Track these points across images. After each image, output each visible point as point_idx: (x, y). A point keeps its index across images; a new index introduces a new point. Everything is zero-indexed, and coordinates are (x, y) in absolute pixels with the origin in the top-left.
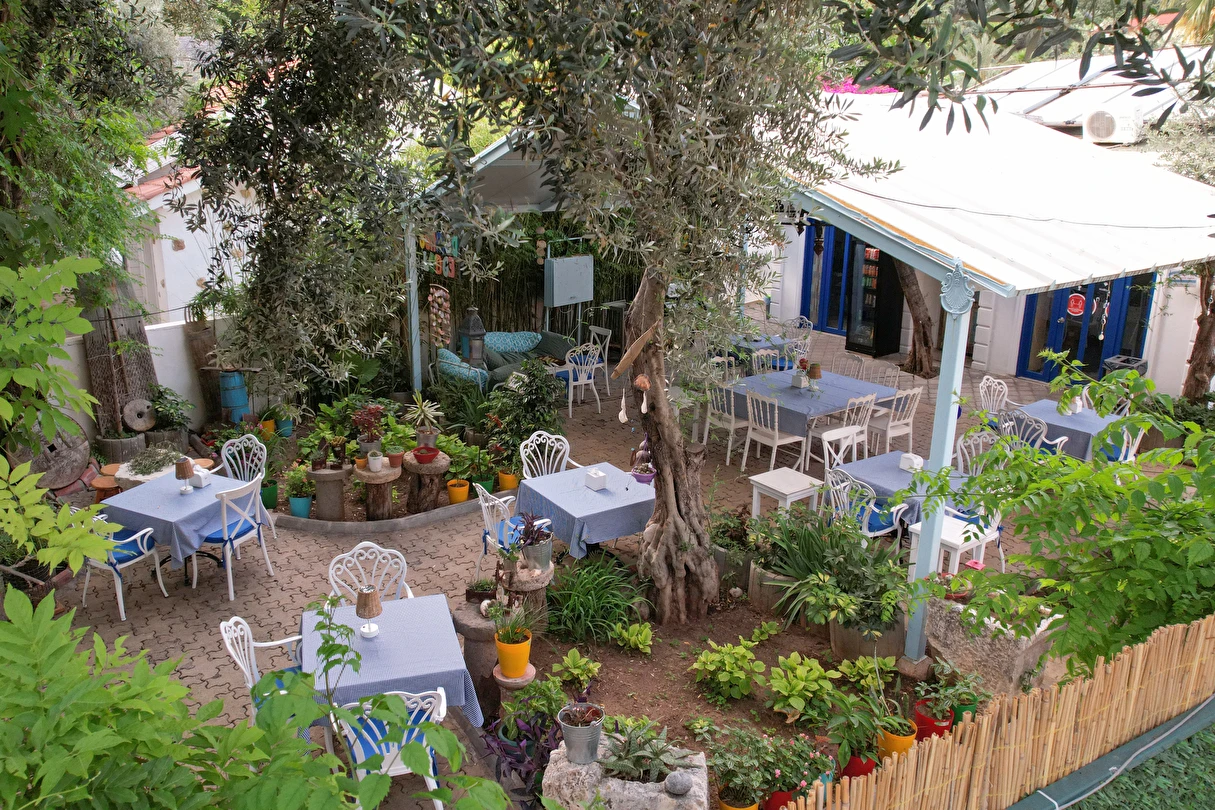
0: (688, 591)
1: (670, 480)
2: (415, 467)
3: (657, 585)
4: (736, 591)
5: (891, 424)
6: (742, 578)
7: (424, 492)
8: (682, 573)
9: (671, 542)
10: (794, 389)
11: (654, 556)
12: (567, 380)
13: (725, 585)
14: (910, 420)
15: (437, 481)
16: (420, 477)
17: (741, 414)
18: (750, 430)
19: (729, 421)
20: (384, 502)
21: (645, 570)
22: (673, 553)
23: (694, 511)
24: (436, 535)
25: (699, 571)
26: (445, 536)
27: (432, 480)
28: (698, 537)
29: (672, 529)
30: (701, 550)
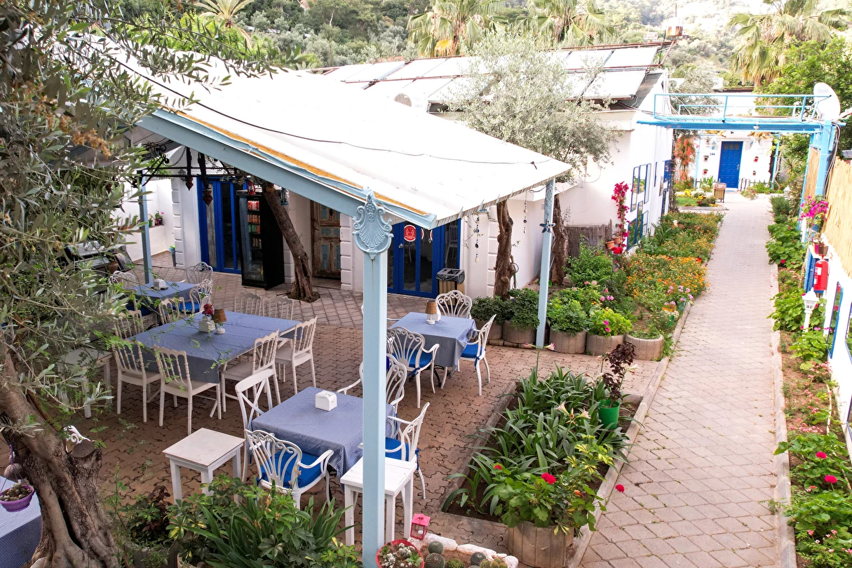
5: (295, 355)
10: (202, 334)
14: (310, 348)
17: (153, 369)
18: (163, 384)
19: (140, 378)
23: (95, 527)
28: (103, 562)
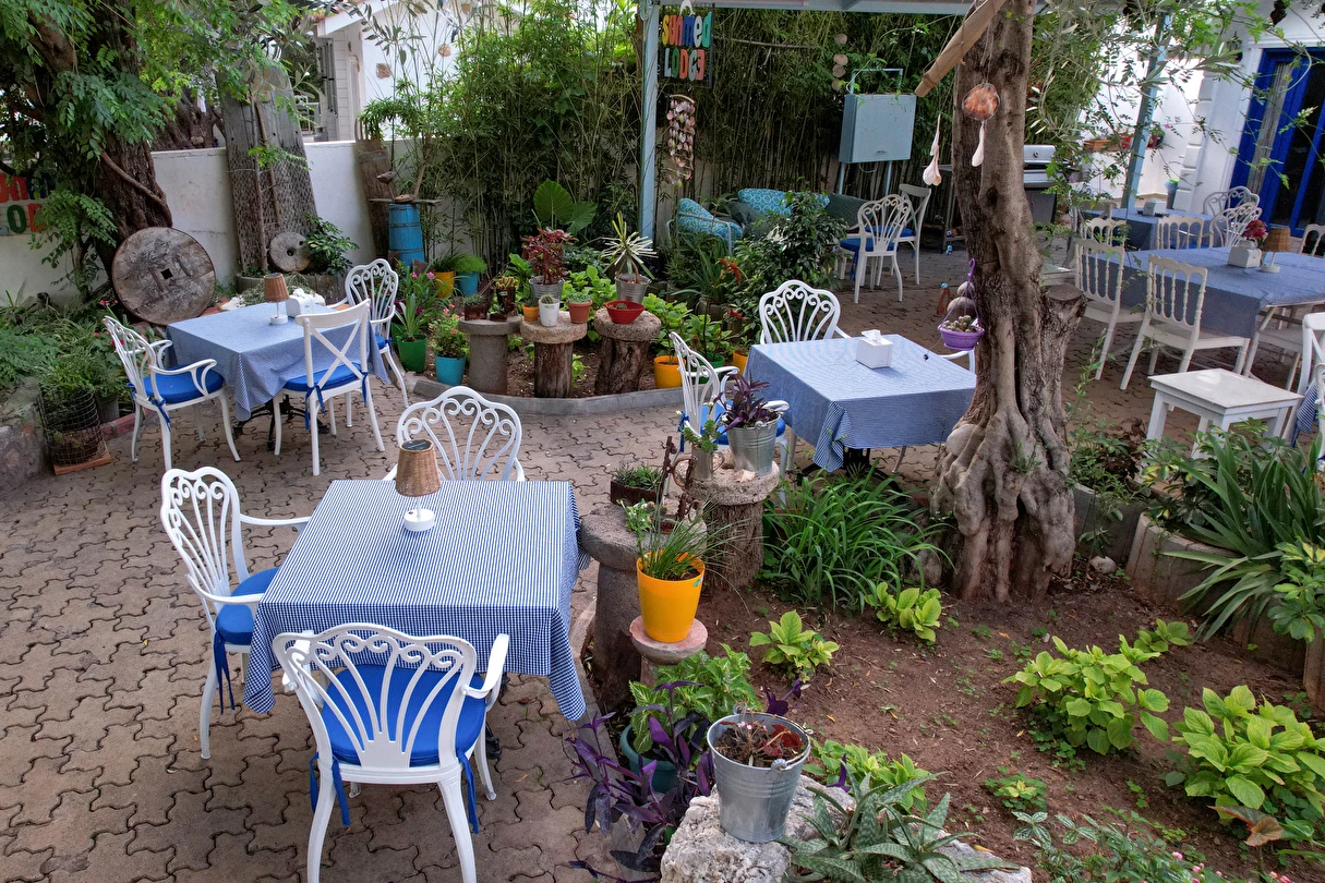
0: (1017, 548)
1: (1008, 344)
2: (608, 329)
3: (962, 528)
4: (1104, 563)
6: (1119, 540)
7: (618, 367)
8: (1012, 514)
9: (997, 456)
10: (1235, 267)
11: (963, 478)
12: (856, 249)
13: (1085, 549)
15: (638, 352)
16: (614, 343)
18: (1146, 324)
19: (1109, 310)
20: (558, 373)
21: (943, 502)
22: (999, 474)
23: (1047, 408)
24: (625, 426)
25: (1043, 512)
26: (637, 430)
27: (631, 350)
28: (1049, 454)
29: (1002, 432)
30: (1053, 475)
